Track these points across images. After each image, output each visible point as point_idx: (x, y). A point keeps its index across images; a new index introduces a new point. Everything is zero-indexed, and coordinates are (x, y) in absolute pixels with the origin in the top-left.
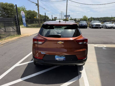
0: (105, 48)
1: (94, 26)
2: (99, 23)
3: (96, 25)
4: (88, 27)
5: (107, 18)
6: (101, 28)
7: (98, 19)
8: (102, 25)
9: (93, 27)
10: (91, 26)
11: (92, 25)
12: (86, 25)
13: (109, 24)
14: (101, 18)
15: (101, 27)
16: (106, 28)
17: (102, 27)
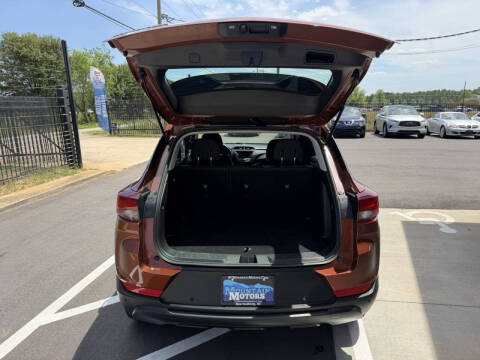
0: (451, 225)
1: (395, 129)
2: (412, 113)
3: (403, 124)
4: (367, 134)
5: (445, 93)
6: (421, 136)
7: (407, 100)
8: (426, 123)
9: (390, 130)
10: (380, 127)
11: (385, 123)
12: (361, 125)
13: (456, 121)
14: (420, 93)
15: (423, 130)
16: (446, 137)
17: (428, 134)
